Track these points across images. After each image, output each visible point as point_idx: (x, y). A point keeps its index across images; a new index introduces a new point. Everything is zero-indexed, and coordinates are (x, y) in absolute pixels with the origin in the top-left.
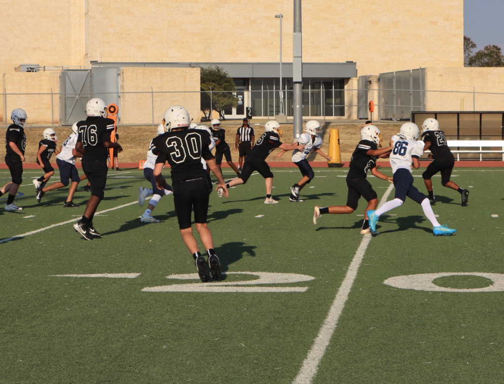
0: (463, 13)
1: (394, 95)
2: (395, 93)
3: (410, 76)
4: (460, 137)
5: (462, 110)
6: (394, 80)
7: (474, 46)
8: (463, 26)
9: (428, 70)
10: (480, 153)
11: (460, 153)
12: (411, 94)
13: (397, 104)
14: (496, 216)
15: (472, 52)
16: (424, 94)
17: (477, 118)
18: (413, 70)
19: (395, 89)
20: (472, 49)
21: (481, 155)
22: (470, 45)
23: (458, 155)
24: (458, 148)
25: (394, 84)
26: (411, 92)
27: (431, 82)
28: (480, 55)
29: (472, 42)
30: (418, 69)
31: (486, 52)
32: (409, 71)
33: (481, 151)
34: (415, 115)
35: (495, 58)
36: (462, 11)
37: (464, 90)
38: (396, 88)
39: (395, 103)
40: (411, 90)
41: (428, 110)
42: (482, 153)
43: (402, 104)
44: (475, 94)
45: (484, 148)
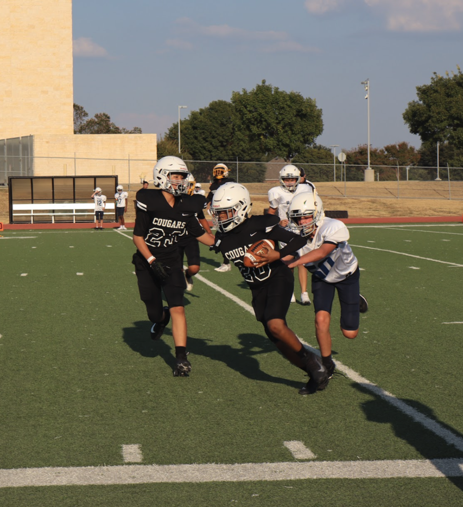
0: (72, 82)
1: (5, 161)
2: (6, 159)
3: (20, 143)
4: (55, 201)
5: (65, 175)
6: (5, 147)
7: (86, 115)
8: (72, 95)
9: (35, 137)
10: (73, 215)
11: (54, 216)
12: (20, 161)
13: (8, 170)
14: (81, 274)
15: (83, 120)
16: (32, 160)
17: (70, 182)
18: (22, 137)
19: (6, 156)
20: (84, 118)
21: (74, 217)
22: (83, 114)
23: (53, 217)
24: (53, 211)
25: (6, 151)
26: (21, 158)
27: (38, 149)
28: (91, 123)
29: (84, 111)
30: (27, 137)
31: (96, 120)
32: (18, 138)
33: (74, 213)
34: (12, 179)
35: (104, 126)
36: (72, 80)
37: (69, 157)
38: (8, 155)
39: (6, 169)
40: (21, 156)
41: (36, 175)
42: (75, 215)
43: (12, 169)
44: (76, 159)
45: (77, 211)
